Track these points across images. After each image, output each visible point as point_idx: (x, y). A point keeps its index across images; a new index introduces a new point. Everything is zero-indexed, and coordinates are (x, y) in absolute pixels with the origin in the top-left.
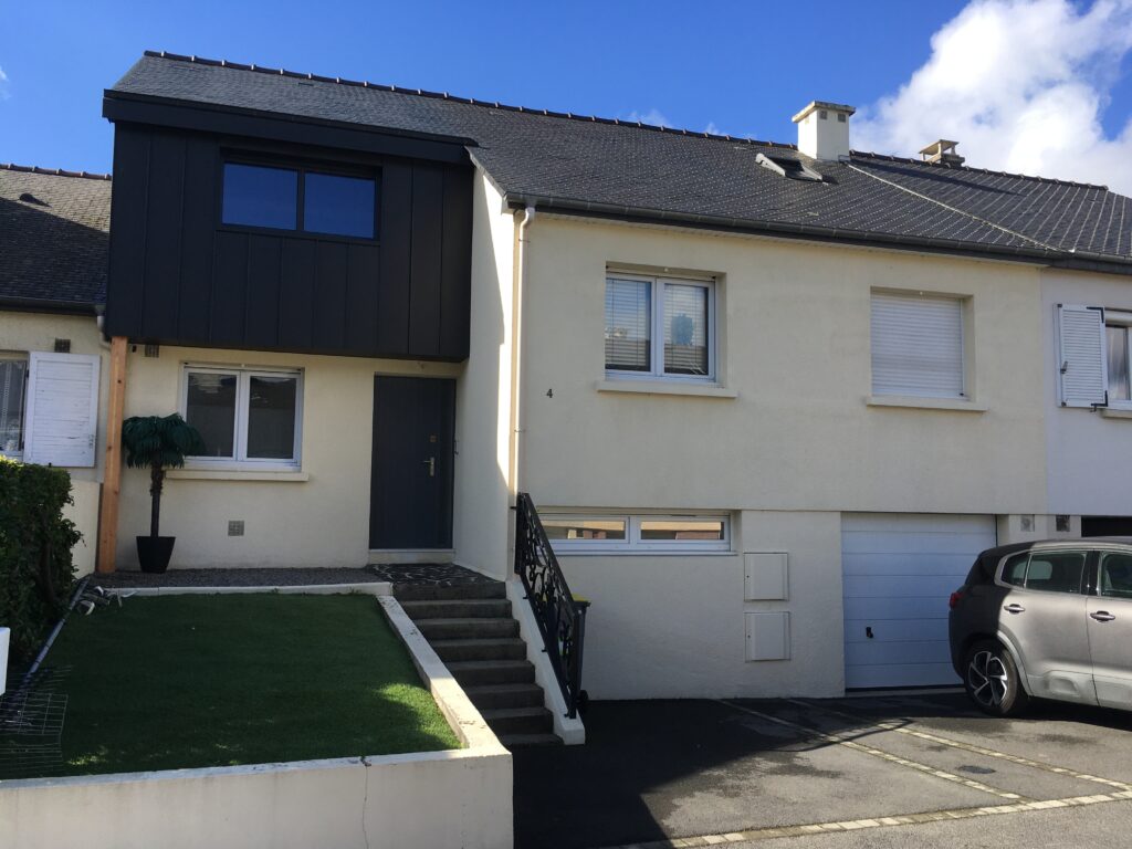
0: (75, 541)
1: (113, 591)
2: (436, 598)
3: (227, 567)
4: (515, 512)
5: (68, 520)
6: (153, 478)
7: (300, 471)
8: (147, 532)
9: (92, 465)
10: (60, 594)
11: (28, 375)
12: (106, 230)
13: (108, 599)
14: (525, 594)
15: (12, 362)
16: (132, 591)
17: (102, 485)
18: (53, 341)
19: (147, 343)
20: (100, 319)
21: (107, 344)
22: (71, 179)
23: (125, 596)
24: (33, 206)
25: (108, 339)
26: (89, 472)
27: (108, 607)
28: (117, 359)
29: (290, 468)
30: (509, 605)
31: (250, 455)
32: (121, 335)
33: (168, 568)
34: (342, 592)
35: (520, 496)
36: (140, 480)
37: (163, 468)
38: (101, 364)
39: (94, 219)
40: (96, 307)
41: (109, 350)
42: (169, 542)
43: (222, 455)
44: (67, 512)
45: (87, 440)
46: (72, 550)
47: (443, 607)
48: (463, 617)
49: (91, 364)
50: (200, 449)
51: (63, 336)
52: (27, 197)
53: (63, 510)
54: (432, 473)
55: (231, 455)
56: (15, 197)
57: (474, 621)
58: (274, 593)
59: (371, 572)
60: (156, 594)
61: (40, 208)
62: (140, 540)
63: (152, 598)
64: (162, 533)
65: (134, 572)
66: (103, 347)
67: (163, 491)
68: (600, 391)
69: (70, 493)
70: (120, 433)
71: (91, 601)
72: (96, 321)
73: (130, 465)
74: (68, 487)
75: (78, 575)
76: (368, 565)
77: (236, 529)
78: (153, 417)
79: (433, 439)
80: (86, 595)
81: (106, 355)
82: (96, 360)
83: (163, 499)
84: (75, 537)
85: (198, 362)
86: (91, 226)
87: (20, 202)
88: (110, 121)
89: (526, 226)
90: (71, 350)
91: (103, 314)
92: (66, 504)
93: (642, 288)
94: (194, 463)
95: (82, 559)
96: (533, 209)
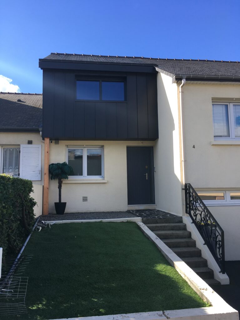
0: (34, 205)
1: (48, 222)
2: (157, 223)
3: (83, 212)
4: (184, 191)
5: (32, 198)
6: (59, 183)
7: (104, 179)
8: (58, 201)
9: (40, 180)
10: (29, 225)
11: (20, 152)
12: (42, 108)
13: (46, 225)
14: (192, 221)
15: (15, 148)
16: (54, 222)
17: (43, 186)
18: (27, 141)
19: (55, 140)
20: (41, 133)
21: (43, 141)
22: (32, 96)
23: (51, 224)
24: (21, 103)
25: (43, 139)
26: (40, 182)
27: (46, 228)
28: (46, 145)
29: (101, 179)
30: (185, 225)
31: (88, 175)
32: (47, 137)
33: (64, 213)
34: (124, 221)
35: (186, 185)
36: (55, 184)
37: (62, 180)
38: (42, 147)
39: (38, 105)
40: (40, 129)
41: (44, 143)
42: (65, 204)
43: (79, 175)
44: (32, 195)
45: (38, 172)
46: (34, 208)
47: (161, 226)
48: (168, 230)
49: (39, 148)
50: (73, 174)
51: (30, 139)
52: (19, 100)
53: (30, 194)
54: (147, 179)
55: (82, 175)
56: (16, 101)
57: (174, 232)
58: (101, 222)
59: (129, 213)
60: (62, 223)
61: (23, 103)
62: (56, 203)
63: (60, 224)
64: (62, 201)
65: (54, 214)
66: (42, 142)
67: (62, 187)
68: (213, 145)
69: (32, 189)
70: (48, 169)
71: (41, 226)
72: (40, 134)
73: (52, 179)
74: (32, 187)
75: (35, 217)
76: (128, 210)
77: (85, 199)
78: (58, 163)
79: (147, 167)
80: (39, 224)
81: (43, 144)
82: (40, 146)
83: (62, 190)
84: (34, 204)
85: (71, 145)
86: (38, 107)
87: (17, 102)
88: (41, 69)
89: (182, 87)
90: (33, 143)
91: (42, 131)
92: (31, 192)
93: (224, 107)
94: (71, 178)
95: (37, 211)
96: (185, 80)
